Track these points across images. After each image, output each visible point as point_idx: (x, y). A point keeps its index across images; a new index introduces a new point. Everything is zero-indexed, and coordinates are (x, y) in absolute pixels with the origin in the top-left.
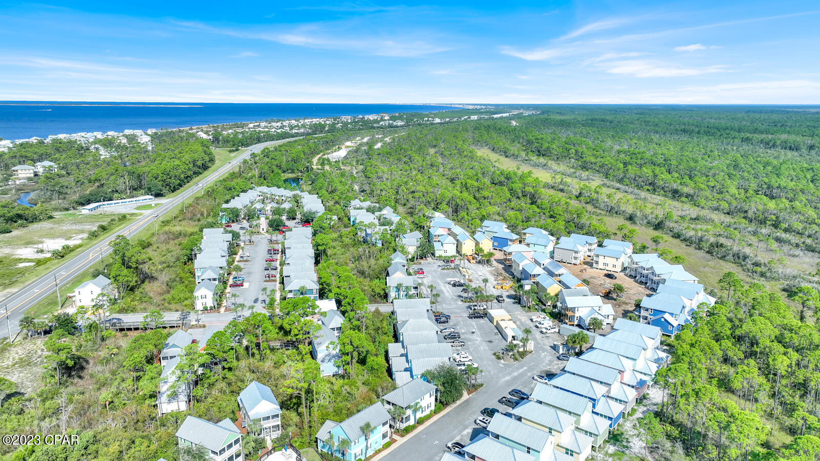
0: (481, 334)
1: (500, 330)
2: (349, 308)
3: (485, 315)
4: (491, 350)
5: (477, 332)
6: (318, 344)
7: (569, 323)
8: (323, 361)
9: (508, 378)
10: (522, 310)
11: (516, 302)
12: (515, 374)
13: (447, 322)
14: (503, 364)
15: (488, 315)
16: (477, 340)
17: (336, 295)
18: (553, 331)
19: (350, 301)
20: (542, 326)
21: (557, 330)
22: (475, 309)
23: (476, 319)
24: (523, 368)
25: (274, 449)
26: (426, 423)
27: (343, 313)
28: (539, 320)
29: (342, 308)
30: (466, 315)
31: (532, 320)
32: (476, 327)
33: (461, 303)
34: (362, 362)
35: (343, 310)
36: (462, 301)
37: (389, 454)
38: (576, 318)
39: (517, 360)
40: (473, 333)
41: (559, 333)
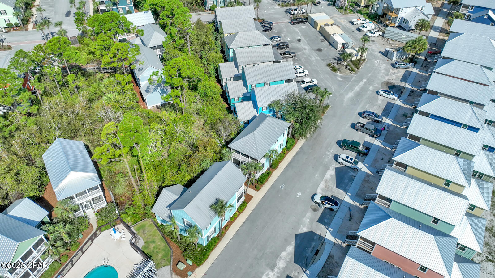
0: (307, 41)
1: (326, 37)
2: (168, 21)
3: (305, 19)
4: (323, 60)
5: (303, 39)
6: (140, 70)
7: (391, 25)
8: (147, 91)
9: (351, 95)
10: (339, 13)
11: (331, 4)
12: (357, 88)
13: (271, 29)
14: (341, 77)
15: (309, 19)
16: (305, 49)
17: (152, 6)
18: (377, 34)
19: (169, 13)
20: (365, 29)
21: (381, 33)
22: (294, 14)
23: (298, 25)
24: (362, 80)
25: (100, 229)
26: (280, 165)
27: (163, 27)
28: (359, 22)
29: (161, 22)
30: (286, 20)
31: (352, 23)
32: (300, 34)
33: (278, 7)
34: (194, 88)
35: (162, 24)
36: (279, 5)
37: (247, 219)
38: (398, 19)
39: (354, 71)
40: (299, 40)
41: (383, 36)
